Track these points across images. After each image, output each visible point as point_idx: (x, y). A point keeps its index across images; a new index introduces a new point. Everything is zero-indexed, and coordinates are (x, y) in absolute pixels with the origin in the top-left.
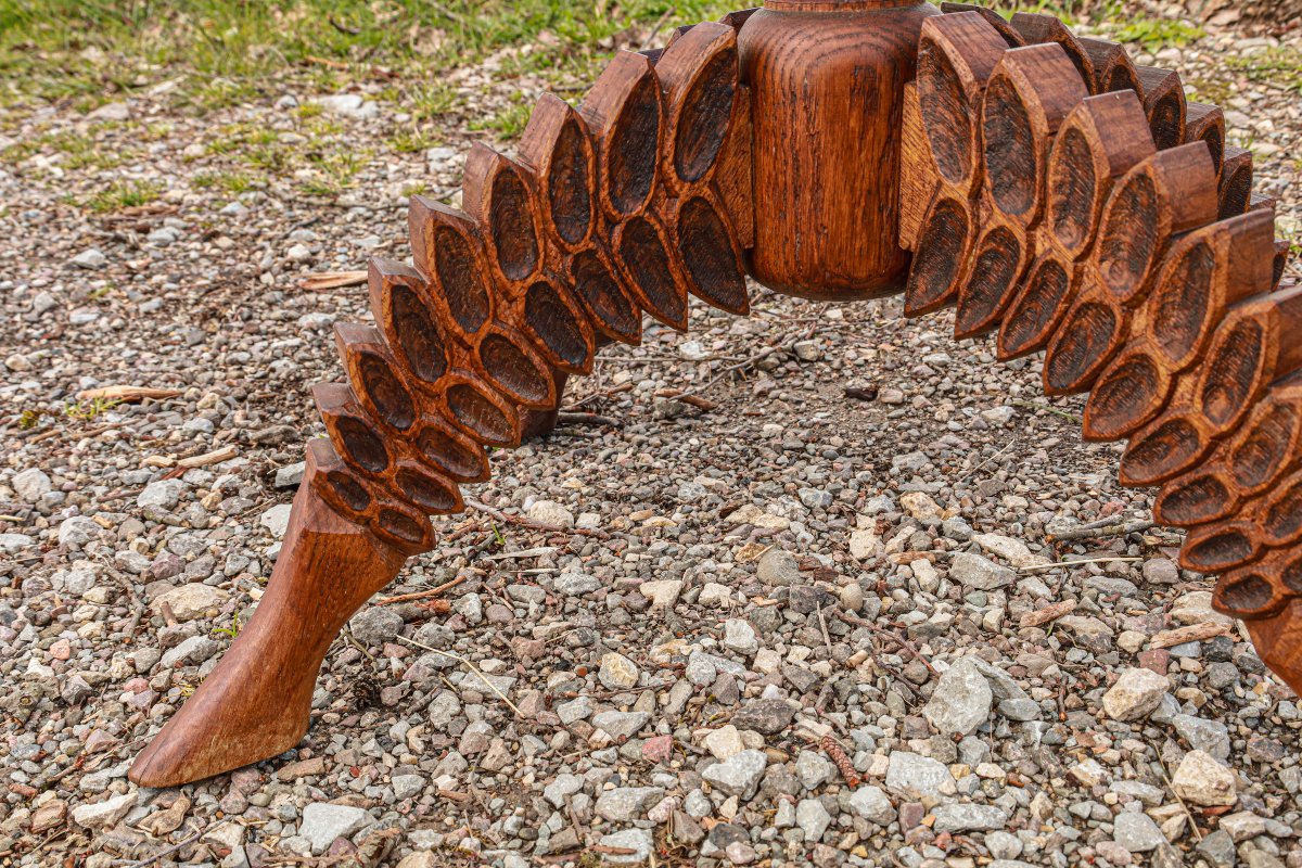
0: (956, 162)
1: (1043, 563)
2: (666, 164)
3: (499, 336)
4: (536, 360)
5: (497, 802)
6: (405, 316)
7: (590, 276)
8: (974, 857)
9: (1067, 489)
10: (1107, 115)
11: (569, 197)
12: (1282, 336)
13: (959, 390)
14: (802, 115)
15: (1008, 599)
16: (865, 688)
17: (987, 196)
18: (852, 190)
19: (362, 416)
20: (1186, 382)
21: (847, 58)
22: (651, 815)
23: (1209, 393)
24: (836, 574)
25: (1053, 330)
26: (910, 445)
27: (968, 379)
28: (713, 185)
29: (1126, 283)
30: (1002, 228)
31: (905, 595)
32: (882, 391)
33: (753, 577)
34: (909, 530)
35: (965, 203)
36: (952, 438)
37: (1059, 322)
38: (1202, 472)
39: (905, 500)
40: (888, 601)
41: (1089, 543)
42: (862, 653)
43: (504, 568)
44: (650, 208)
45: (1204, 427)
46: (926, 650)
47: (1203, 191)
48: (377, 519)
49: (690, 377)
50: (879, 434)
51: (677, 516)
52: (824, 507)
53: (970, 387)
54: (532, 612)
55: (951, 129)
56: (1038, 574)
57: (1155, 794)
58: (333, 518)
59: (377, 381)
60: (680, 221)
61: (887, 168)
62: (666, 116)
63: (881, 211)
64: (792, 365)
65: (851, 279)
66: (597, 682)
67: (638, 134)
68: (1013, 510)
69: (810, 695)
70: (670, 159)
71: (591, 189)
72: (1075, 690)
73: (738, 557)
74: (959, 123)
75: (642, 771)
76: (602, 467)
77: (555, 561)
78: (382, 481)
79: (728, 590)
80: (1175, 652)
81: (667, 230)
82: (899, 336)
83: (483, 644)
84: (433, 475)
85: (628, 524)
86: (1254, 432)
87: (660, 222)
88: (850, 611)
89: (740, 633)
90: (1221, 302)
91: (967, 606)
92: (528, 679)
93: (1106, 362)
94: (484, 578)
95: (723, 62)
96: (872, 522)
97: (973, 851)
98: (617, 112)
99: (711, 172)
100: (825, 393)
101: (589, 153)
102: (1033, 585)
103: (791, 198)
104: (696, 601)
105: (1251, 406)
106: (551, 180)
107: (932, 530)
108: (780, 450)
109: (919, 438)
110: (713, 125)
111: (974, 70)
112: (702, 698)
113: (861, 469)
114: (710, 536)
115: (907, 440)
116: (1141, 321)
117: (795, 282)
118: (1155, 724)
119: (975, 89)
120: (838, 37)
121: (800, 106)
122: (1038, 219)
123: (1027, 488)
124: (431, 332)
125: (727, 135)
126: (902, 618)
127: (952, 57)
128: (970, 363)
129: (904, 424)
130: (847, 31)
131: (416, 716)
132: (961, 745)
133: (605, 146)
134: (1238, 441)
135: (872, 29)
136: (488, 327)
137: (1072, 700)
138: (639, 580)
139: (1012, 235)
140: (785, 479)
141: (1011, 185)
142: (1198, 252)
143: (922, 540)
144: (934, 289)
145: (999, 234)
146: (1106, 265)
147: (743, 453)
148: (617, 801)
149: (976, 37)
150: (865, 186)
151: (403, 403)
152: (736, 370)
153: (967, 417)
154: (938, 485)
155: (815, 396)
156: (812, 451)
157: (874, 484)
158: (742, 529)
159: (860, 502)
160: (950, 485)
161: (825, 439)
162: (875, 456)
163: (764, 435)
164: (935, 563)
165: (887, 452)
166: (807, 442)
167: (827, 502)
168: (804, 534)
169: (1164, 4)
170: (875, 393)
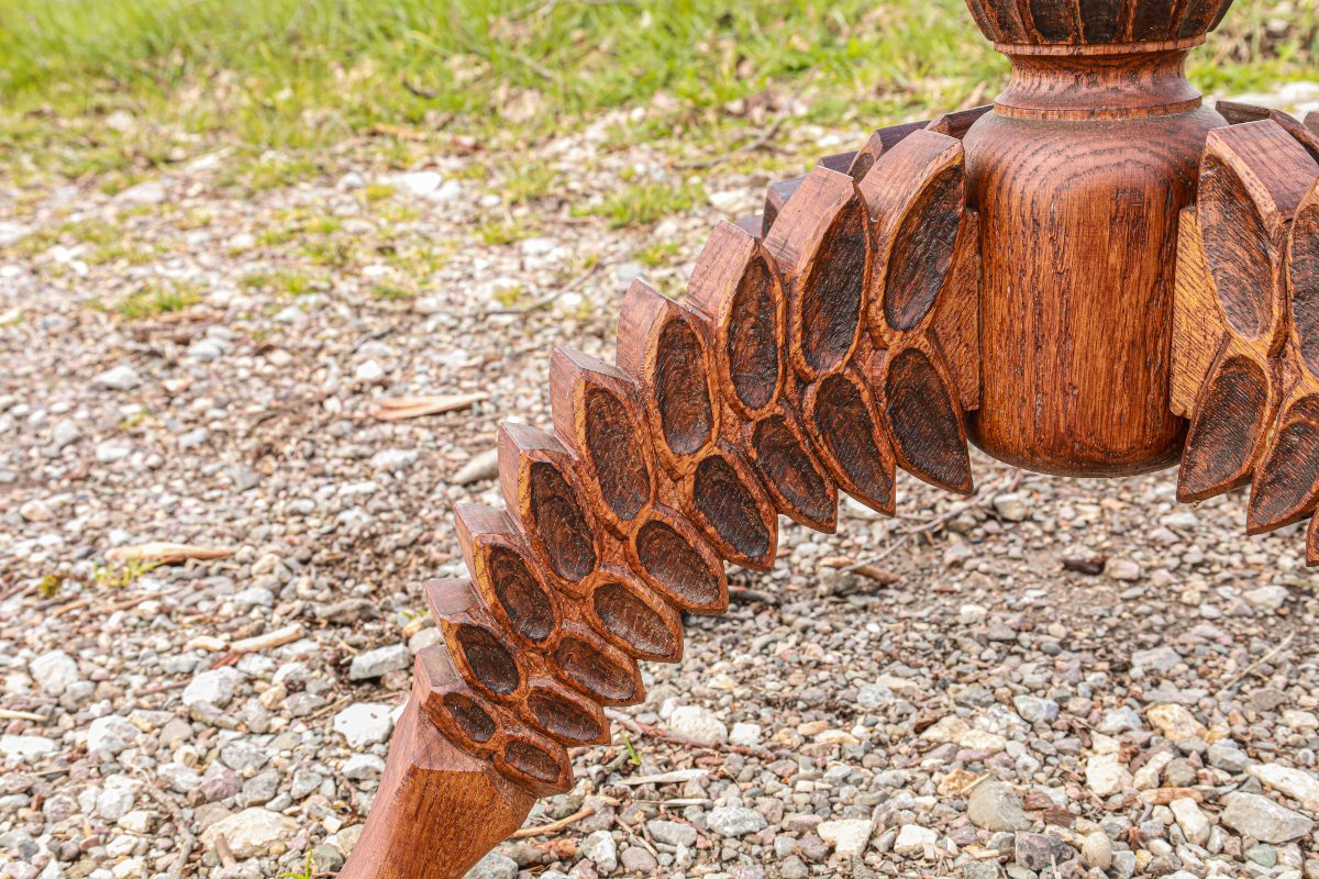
0: (1251, 310)
2: (873, 309)
3: (660, 524)
4: (706, 552)
6: (547, 500)
7: (775, 448)
11: (752, 351)
13: (1212, 563)
14: (1048, 248)
15: (1304, 857)
17: (1293, 354)
18: (1111, 341)
19: (489, 624)
21: (1106, 179)
24: (1073, 816)
26: (1153, 638)
27: (1222, 547)
28: (931, 333)
30: (1313, 396)
31: (1167, 848)
32: (1110, 563)
33: (963, 819)
34: (1163, 757)
35: (1263, 362)
36: (1207, 629)
39: (1154, 714)
40: (1144, 857)
43: (642, 797)
44: (851, 363)
48: (502, 753)
49: (862, 540)
50: (1113, 621)
51: (859, 729)
52: (1049, 722)
53: (1225, 559)
54: (680, 858)
55: (1246, 269)
58: (449, 750)
59: (509, 580)
60: (889, 379)
62: (875, 250)
63: (1147, 368)
64: (992, 526)
67: (839, 272)
68: (1299, 731)
70: (879, 303)
71: (780, 341)
73: (942, 789)
74: (1254, 262)
76: (758, 661)
77: (705, 789)
78: (510, 705)
79: (931, 835)
81: (873, 391)
84: (573, 697)
85: (796, 740)
87: (864, 379)
88: (1096, 870)
91: (1250, 866)
94: (618, 810)
95: (947, 182)
96: (1114, 744)
98: (815, 246)
99: (929, 317)
100: (1038, 563)
101: (779, 297)
103: (1030, 350)
104: (891, 849)
106: (730, 332)
107: (1194, 758)
108: (986, 641)
109: (1164, 628)
110: (933, 260)
111: (1276, 196)
113: (1092, 670)
114: (904, 759)
117: (1033, 453)
119: (1278, 221)
120: (1095, 153)
121: (1044, 237)
123: (1313, 701)
124: (576, 519)
125: (949, 272)
127: (1246, 180)
128: (1222, 527)
129: (1143, 608)
130: (1106, 145)
133: (799, 288)
135: (1139, 143)
136: (646, 513)
138: (816, 818)
140: (995, 681)
143: (1181, 771)
144: (1218, 468)
147: (938, 644)
149: (1276, 154)
150: (1128, 337)
151: (540, 607)
152: (922, 534)
153: (1225, 600)
154: (1196, 694)
155: (1024, 568)
156: (1027, 644)
157: (1111, 691)
158: (943, 750)
159: (1094, 716)
160: (1211, 695)
161: (1042, 626)
162: (1109, 652)
163: (962, 620)
164: (1203, 804)
165: (1124, 646)
166: (1019, 631)
167: (1052, 715)
168: (1026, 759)
170: (1101, 566)
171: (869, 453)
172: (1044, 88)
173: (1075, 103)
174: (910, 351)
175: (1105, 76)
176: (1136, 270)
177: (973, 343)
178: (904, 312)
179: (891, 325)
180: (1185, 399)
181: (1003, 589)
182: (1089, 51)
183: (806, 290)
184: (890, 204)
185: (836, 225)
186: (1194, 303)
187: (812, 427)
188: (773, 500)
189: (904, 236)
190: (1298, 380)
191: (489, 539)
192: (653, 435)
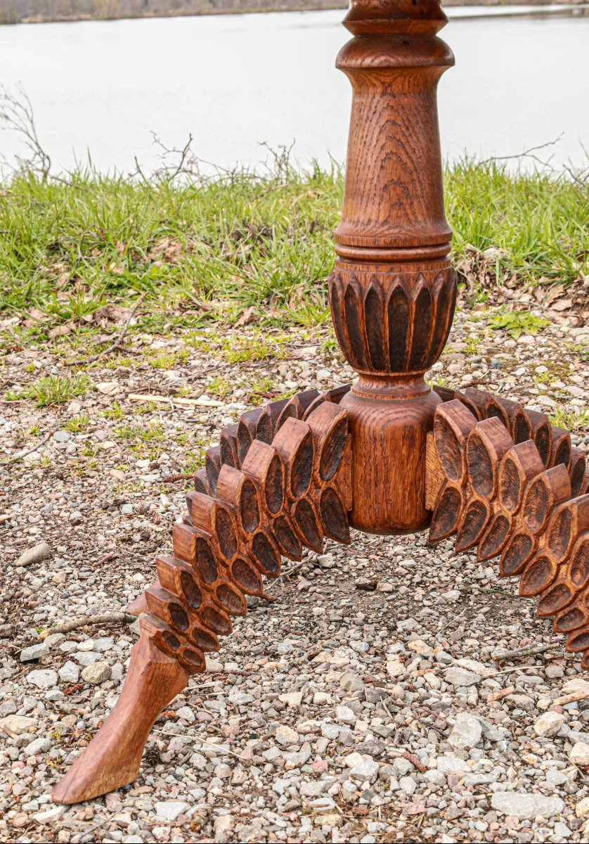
0: (454, 470)
1: (494, 672)
2: (315, 473)
3: (240, 560)
4: (256, 570)
5: (248, 797)
6: (201, 552)
7: (280, 528)
8: (485, 794)
9: (499, 634)
10: (523, 452)
11: (274, 491)
13: (426, 582)
14: (379, 448)
15: (478, 690)
16: (416, 733)
17: (470, 486)
18: (404, 482)
19: (179, 602)
20: (564, 568)
21: (400, 422)
22: (330, 792)
23: (573, 572)
24: (385, 683)
26: (405, 615)
27: (429, 575)
28: (336, 481)
29: (535, 526)
30: (478, 501)
31: (424, 691)
32: (379, 584)
33: (339, 689)
34: (418, 660)
35: (459, 489)
36: (429, 611)
37: (506, 543)
38: (572, 607)
39: (411, 645)
40: (416, 694)
41: (516, 660)
42: (411, 718)
43: (195, 694)
44: (308, 495)
45: (573, 587)
46: (442, 715)
47: (565, 485)
48: (182, 655)
50: (385, 610)
51: (283, 661)
52: (366, 651)
53: (432, 580)
54: (222, 714)
55: (452, 456)
56: (491, 677)
57: (563, 764)
58: (162, 655)
59: (186, 585)
60: (321, 500)
61: (419, 472)
62: (316, 450)
63: (416, 492)
64: (318, 571)
65: (403, 524)
66: (276, 742)
67: (303, 459)
68: (472, 646)
69: (390, 738)
70: (318, 471)
71: (283, 487)
72: (519, 727)
73: (327, 679)
74: (455, 453)
75: (317, 776)
76: (224, 638)
77: (223, 688)
78: (185, 635)
79: (329, 695)
80: (565, 707)
81: (316, 505)
82: (380, 549)
83: (202, 732)
84: (207, 631)
85: (256, 667)
88: (399, 700)
89: (344, 713)
90: (576, 533)
91: (457, 694)
92: (236, 745)
93: (529, 561)
94: (187, 699)
95: (342, 424)
96: (396, 657)
97: (484, 791)
98: (296, 450)
99: (335, 475)
100: (343, 587)
101: (283, 470)
102: (490, 682)
103: (373, 487)
104: (312, 702)
106: (266, 484)
107: (431, 659)
108: (329, 622)
109: (408, 611)
110: (336, 453)
111: (461, 429)
112: (334, 744)
113: (380, 630)
114: (307, 670)
116: (543, 542)
117: (375, 526)
118: (558, 738)
119: (463, 439)
120: (396, 413)
121: (378, 444)
122: (495, 497)
123: (477, 635)
124: (211, 559)
125: (342, 458)
126: (425, 702)
127: (451, 424)
128: (428, 565)
129: (397, 603)
130: (400, 409)
131: (185, 765)
132: (470, 752)
133: (290, 467)
134: (587, 592)
135: (412, 409)
136: (235, 556)
137: (519, 731)
138: (276, 694)
139: (482, 504)
140: (338, 637)
141: (481, 482)
142: (565, 513)
143: (427, 664)
144: (444, 528)
145: (477, 504)
146: (526, 518)
147: (307, 625)
148: (311, 787)
149: (460, 413)
150: (410, 480)
151: (198, 596)
152: (284, 576)
153: (434, 598)
154: (426, 636)
155: (338, 590)
156: (348, 622)
157: (390, 638)
158: (324, 665)
159: (385, 648)
160: (434, 636)
161: (353, 614)
162: (386, 622)
163: (316, 614)
164: (437, 675)
165: (392, 620)
166: (343, 617)
167: (367, 649)
168: (359, 665)
169: (518, 293)
170: (375, 586)
171: (313, 529)
172: (374, 387)
173: (388, 393)
174: (329, 489)
175: (398, 383)
177: (350, 485)
178: (327, 473)
179: (322, 479)
180: (431, 504)
182: (392, 375)
183: (293, 467)
184: (321, 432)
185: (303, 442)
186: (433, 468)
187: (294, 520)
188: (280, 549)
189: (327, 445)
190: (472, 495)
191: (180, 568)
192: (238, 526)
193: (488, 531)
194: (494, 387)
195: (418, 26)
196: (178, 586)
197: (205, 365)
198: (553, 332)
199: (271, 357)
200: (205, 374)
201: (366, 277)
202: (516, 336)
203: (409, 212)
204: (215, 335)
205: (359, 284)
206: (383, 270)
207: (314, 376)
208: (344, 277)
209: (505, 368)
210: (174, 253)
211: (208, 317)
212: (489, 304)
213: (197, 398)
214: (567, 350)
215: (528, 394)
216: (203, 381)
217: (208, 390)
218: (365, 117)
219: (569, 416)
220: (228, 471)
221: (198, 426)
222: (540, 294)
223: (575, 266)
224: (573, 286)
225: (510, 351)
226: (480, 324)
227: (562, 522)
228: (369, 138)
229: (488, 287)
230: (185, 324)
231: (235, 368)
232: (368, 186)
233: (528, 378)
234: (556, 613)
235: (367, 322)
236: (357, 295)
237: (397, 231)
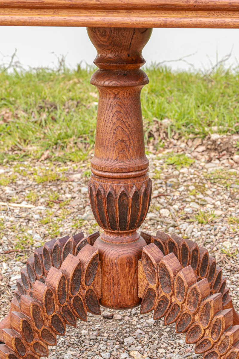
0: (152, 280)
2: (83, 282)
3: (45, 329)
4: (53, 333)
6: (25, 327)
7: (65, 311)
9: (175, 345)
10: (186, 273)
11: (62, 293)
12: (225, 322)
13: (138, 313)
14: (115, 268)
17: (160, 288)
18: (127, 285)
19: (14, 353)
20: (207, 331)
21: (125, 256)
23: (212, 333)
25: (177, 319)
26: (128, 335)
28: (93, 285)
29: (193, 310)
30: (164, 296)
32: (115, 316)
35: (155, 289)
36: (139, 331)
37: (179, 317)
38: (212, 350)
39: (131, 354)
44: (79, 293)
45: (212, 341)
50: (118, 331)
55: (151, 272)
59: (18, 344)
60: (86, 295)
61: (135, 279)
62: (83, 271)
63: (134, 289)
65: (127, 305)
67: (77, 276)
68: (162, 353)
71: (67, 291)
81: (83, 298)
86: (222, 342)
87: (82, 296)
90: (213, 315)
93: (190, 326)
95: (96, 257)
98: (73, 272)
99: (93, 282)
101: (67, 283)
103: (112, 287)
105: (221, 336)
106: (58, 291)
108: (90, 340)
109: (129, 332)
110: (93, 271)
111: (156, 260)
113: (116, 344)
115: (126, 333)
116: (197, 318)
117: (113, 306)
119: (156, 265)
120: (123, 251)
121: (114, 267)
122: (172, 295)
123: (164, 346)
124: (30, 330)
125: (96, 273)
127: (150, 257)
129: (124, 327)
130: (124, 249)
133: (70, 281)
134: (219, 343)
135: (130, 249)
136: (43, 328)
139: (166, 297)
140: (95, 350)
141: (166, 286)
142: (207, 304)
144: (148, 308)
146: (188, 305)
147: (78, 342)
149: (155, 251)
150: (130, 284)
151: (24, 349)
153: (142, 323)
154: (139, 347)
155: (94, 319)
156: (99, 339)
157: (121, 349)
159: (118, 356)
160: (142, 347)
161: (102, 334)
162: (118, 339)
163: (83, 335)
165: (121, 337)
166: (97, 336)
167: (109, 356)
169: (179, 143)
170: (112, 317)
171: (82, 310)
172: (112, 237)
173: (118, 241)
174: (90, 289)
175: (123, 235)
176: (131, 272)
177: (100, 286)
178: (89, 282)
179: (86, 285)
180: (141, 294)
181: (90, 325)
182: (121, 232)
183: (72, 281)
184: (85, 262)
185: (77, 268)
186: (142, 277)
187: (72, 306)
189: (89, 268)
190: (161, 292)
191: (15, 336)
192: (44, 312)
193: (170, 311)
194: (169, 197)
195: (131, 67)
196: (13, 346)
197: (25, 184)
198: (197, 166)
199: (58, 180)
200: (25, 189)
201: (107, 186)
202: (179, 168)
203: (128, 154)
204: (29, 166)
205: (104, 189)
206: (115, 183)
207: (80, 191)
208: (96, 185)
209: (174, 187)
210: (8, 117)
211: (26, 156)
212: (165, 148)
213: (20, 203)
214: (204, 177)
215: (185, 201)
216: (24, 193)
217: (26, 199)
218: (105, 109)
219: (206, 215)
220: (39, 284)
221: (21, 220)
222: (190, 143)
223: (207, 129)
224: (206, 139)
225: (176, 177)
226: (161, 161)
227: (206, 309)
228: (107, 119)
229: (164, 138)
230: (15, 159)
231: (40, 186)
232: (107, 142)
233: (185, 193)
234: (204, 353)
235: (108, 208)
236: (103, 195)
237: (122, 164)
